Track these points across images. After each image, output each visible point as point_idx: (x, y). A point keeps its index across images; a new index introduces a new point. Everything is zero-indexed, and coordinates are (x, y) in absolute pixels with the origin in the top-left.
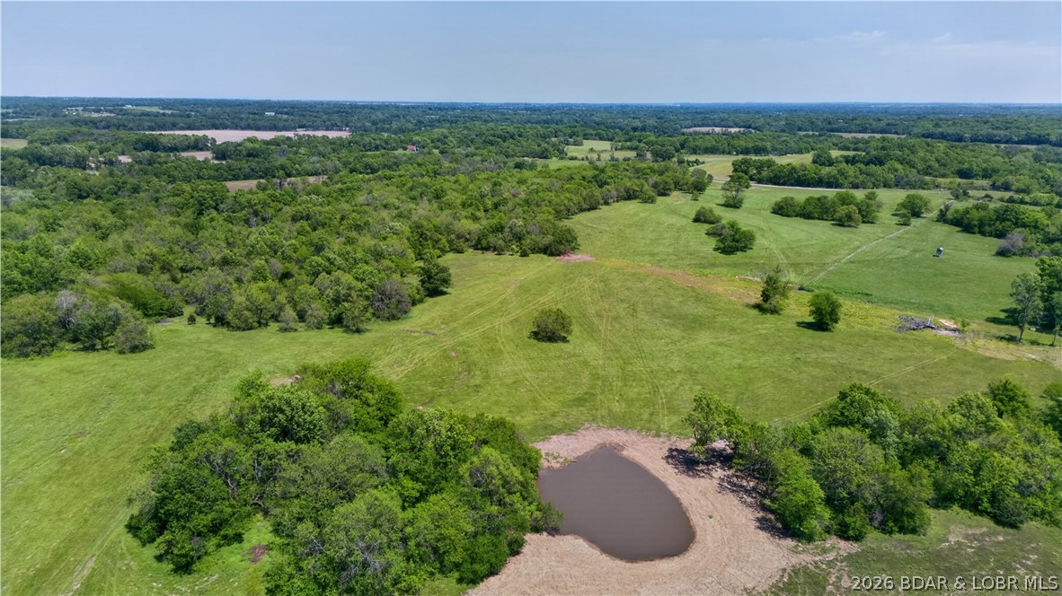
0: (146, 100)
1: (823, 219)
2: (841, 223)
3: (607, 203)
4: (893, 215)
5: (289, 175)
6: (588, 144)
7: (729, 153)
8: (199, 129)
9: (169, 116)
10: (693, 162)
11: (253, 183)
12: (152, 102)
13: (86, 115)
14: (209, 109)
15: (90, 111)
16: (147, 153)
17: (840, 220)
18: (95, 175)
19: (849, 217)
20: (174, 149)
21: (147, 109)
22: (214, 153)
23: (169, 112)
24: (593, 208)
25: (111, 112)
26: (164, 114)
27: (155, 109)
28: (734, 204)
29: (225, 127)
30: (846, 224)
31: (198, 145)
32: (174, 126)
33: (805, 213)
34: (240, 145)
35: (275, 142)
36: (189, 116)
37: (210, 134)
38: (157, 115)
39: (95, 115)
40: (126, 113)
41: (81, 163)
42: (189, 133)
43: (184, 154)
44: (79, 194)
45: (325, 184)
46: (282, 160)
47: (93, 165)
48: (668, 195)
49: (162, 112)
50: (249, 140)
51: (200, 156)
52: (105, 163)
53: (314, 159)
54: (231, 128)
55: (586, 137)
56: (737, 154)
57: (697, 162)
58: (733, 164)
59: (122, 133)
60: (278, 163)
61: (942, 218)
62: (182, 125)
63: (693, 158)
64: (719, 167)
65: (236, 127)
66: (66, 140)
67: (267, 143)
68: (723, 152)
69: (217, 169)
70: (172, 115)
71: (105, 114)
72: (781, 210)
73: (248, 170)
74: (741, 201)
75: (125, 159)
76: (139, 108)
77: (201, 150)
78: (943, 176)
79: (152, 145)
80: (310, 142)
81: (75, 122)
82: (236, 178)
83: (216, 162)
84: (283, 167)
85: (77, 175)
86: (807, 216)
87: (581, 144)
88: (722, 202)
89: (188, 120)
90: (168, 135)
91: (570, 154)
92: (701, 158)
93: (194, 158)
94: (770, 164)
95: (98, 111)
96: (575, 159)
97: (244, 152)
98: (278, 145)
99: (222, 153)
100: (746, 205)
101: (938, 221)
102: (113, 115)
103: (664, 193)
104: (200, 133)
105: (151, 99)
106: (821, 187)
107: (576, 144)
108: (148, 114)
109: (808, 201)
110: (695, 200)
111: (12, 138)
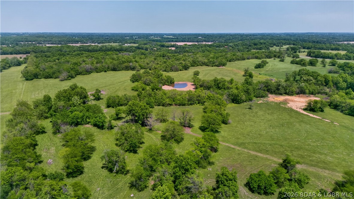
3: (248, 59)
14: (184, 37)
16: (159, 47)
20: (168, 47)
24: (244, 59)
25: (160, 37)
26: (172, 38)
27: (171, 37)
28: (281, 61)
31: (173, 46)
32: (172, 41)
33: (297, 63)
34: (181, 46)
35: (191, 45)
36: (178, 38)
37: (177, 43)
39: (156, 38)
42: (173, 43)
50: (185, 45)
58: (307, 52)
62: (174, 41)
66: (146, 44)
67: (189, 45)
70: (174, 38)
72: (292, 62)
74: (284, 60)
75: (155, 49)
79: (163, 46)
99: (177, 47)
104: (175, 43)
108: (168, 38)
109: (299, 60)
111: (136, 44)
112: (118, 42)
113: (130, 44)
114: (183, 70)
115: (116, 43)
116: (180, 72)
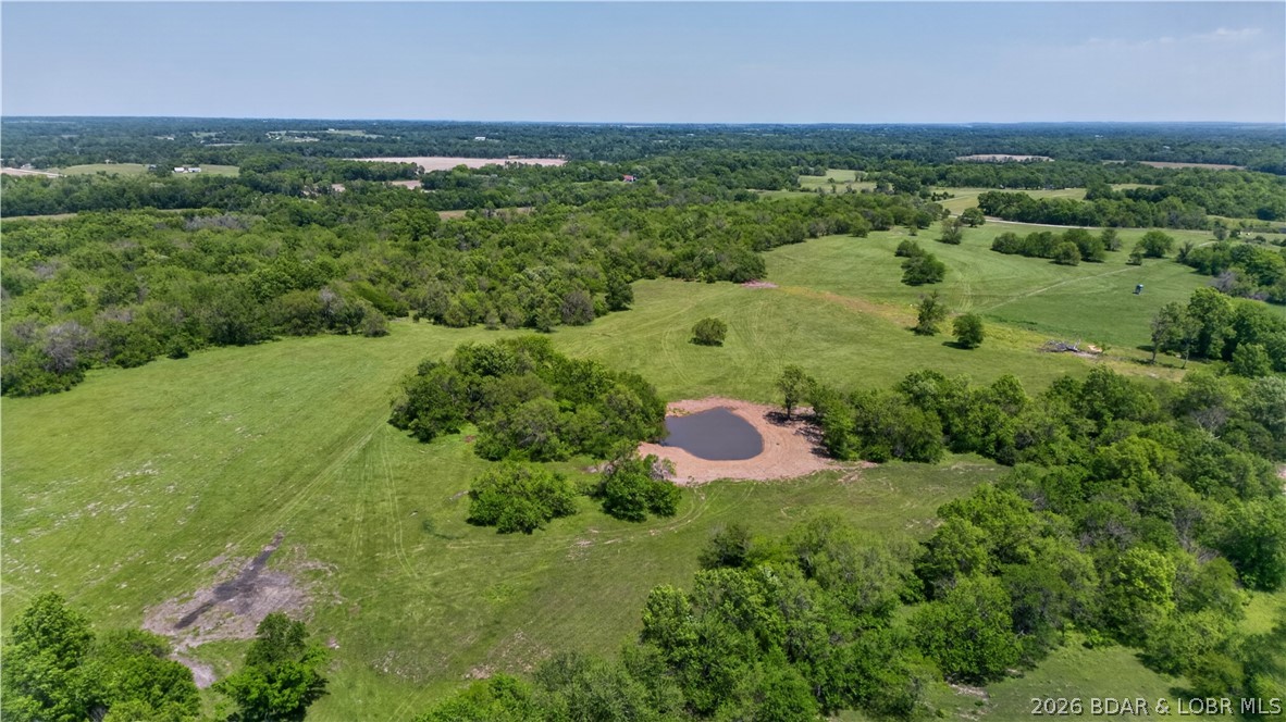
0: (348, 122)
1: (1041, 257)
2: (1056, 261)
3: (813, 236)
4: (1129, 254)
5: (498, 206)
6: (832, 174)
8: (405, 156)
9: (375, 141)
10: (940, 195)
11: (462, 213)
12: (355, 125)
13: (289, 140)
14: (416, 133)
15: (293, 136)
16: (358, 183)
17: (1057, 257)
18: (315, 205)
19: (1067, 255)
20: (383, 177)
21: (353, 133)
22: (422, 181)
23: (374, 137)
25: (314, 136)
26: (369, 140)
27: (359, 134)
28: (950, 241)
29: (432, 154)
30: (1063, 261)
31: (407, 173)
32: (380, 153)
33: (1025, 250)
34: (449, 174)
35: (484, 171)
36: (394, 141)
37: (420, 161)
38: (361, 140)
39: (298, 140)
40: (330, 138)
41: (296, 191)
42: (398, 160)
43: (395, 183)
44: (302, 220)
45: (533, 214)
46: (491, 191)
47: (307, 193)
49: (367, 136)
51: (411, 185)
52: (319, 192)
53: (524, 189)
54: (439, 155)
55: (833, 166)
58: (979, 198)
59: (332, 161)
60: (487, 193)
61: (1183, 259)
62: (389, 151)
63: (940, 191)
65: (444, 154)
66: (277, 168)
67: (477, 171)
69: (428, 197)
70: (378, 140)
71: (309, 139)
72: (1002, 246)
73: (458, 200)
74: (960, 237)
75: (339, 188)
76: (342, 132)
77: (410, 179)
79: (361, 173)
80: (520, 171)
81: (282, 149)
82: (446, 208)
83: (426, 192)
84: (492, 197)
85: (296, 202)
86: (1025, 252)
87: (824, 175)
88: (940, 237)
89: (396, 147)
90: (378, 163)
91: (803, 186)
92: (950, 191)
93: (405, 187)
95: (302, 136)
96: (808, 190)
97: (454, 182)
98: (487, 174)
99: (431, 182)
100: (963, 242)
101: (1178, 262)
102: (316, 140)
103: (880, 227)
104: (409, 160)
105: (353, 122)
107: (817, 173)
108: (353, 140)
109: (1030, 238)
110: (910, 234)
111: (222, 164)
112: (133, 157)
113: (197, 166)
114: (604, 314)
115: (128, 161)
116: (599, 324)
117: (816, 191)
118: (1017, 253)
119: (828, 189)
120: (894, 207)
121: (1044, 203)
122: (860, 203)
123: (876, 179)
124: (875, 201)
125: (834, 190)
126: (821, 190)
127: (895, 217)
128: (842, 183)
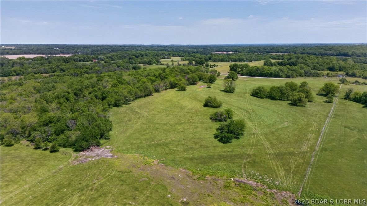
1: (282, 100)
2: (294, 104)
4: (317, 94)
7: (229, 61)
10: (213, 66)
19: (300, 100)
28: (229, 90)
30: (298, 104)
33: (271, 97)
48: (196, 84)
55: (173, 56)
56: (232, 62)
57: (214, 65)
58: (230, 66)
61: (348, 97)
63: (212, 64)
64: (223, 68)
68: (226, 61)
72: (257, 94)
74: (234, 89)
76: (7, 47)
78: (323, 70)
86: (273, 98)
87: (170, 59)
88: (223, 89)
91: (162, 63)
92: (216, 64)
94: (247, 66)
96: (163, 65)
100: (237, 90)
101: (346, 99)
103: (193, 83)
106: (272, 77)
107: (168, 58)
110: (209, 88)
117: (166, 65)
118: (266, 98)
119: (170, 64)
120: (197, 72)
121: (258, 68)
122: (182, 71)
123: (188, 60)
124: (189, 69)
125: (173, 64)
126: (168, 64)
127: (198, 77)
128: (176, 61)
